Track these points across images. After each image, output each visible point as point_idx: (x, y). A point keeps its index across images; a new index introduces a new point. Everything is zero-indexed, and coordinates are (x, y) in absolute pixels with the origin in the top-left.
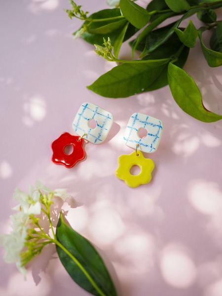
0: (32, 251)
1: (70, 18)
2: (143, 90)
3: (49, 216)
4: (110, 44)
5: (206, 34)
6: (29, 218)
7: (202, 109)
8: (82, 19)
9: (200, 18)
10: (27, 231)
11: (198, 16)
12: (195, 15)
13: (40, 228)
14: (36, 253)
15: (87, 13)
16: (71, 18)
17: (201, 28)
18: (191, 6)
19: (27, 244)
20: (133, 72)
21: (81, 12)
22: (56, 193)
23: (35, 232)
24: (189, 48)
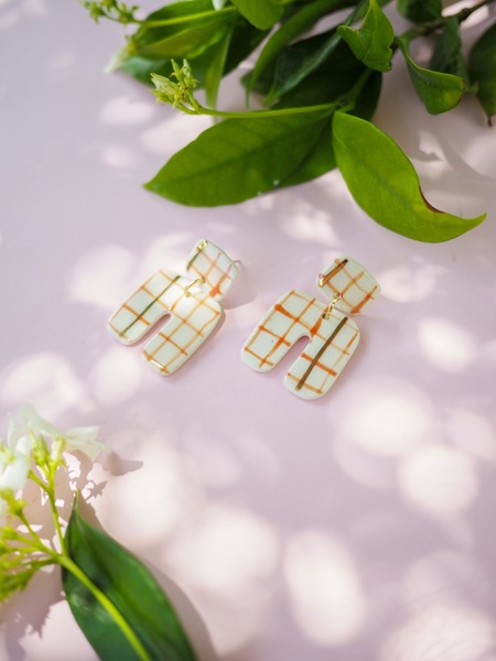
1: (93, 21)
2: (276, 182)
3: (52, 498)
4: (188, 75)
7: (423, 207)
8: (123, 23)
11: (398, 8)
13: (27, 524)
14: (13, 588)
15: (135, 8)
16: (97, 21)
20: (250, 141)
21: (121, 6)
23: (15, 536)
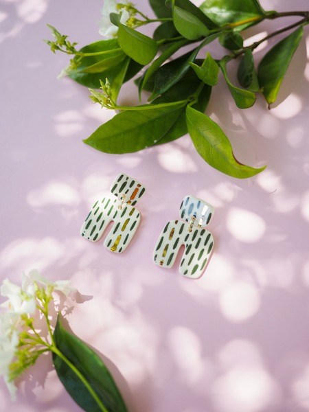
0: (23, 361)
1: (52, 52)
2: (155, 141)
3: (46, 315)
4: (109, 87)
5: (232, 65)
6: (20, 318)
8: (69, 53)
9: (222, 43)
10: (19, 335)
11: (220, 41)
12: (217, 40)
13: (33, 329)
14: (29, 364)
15: (75, 44)
16: (54, 52)
17: (225, 57)
18: (210, 29)
19: (18, 353)
20: (142, 120)
21: (67, 43)
22: (56, 286)
23: (28, 337)
24: (211, 87)
